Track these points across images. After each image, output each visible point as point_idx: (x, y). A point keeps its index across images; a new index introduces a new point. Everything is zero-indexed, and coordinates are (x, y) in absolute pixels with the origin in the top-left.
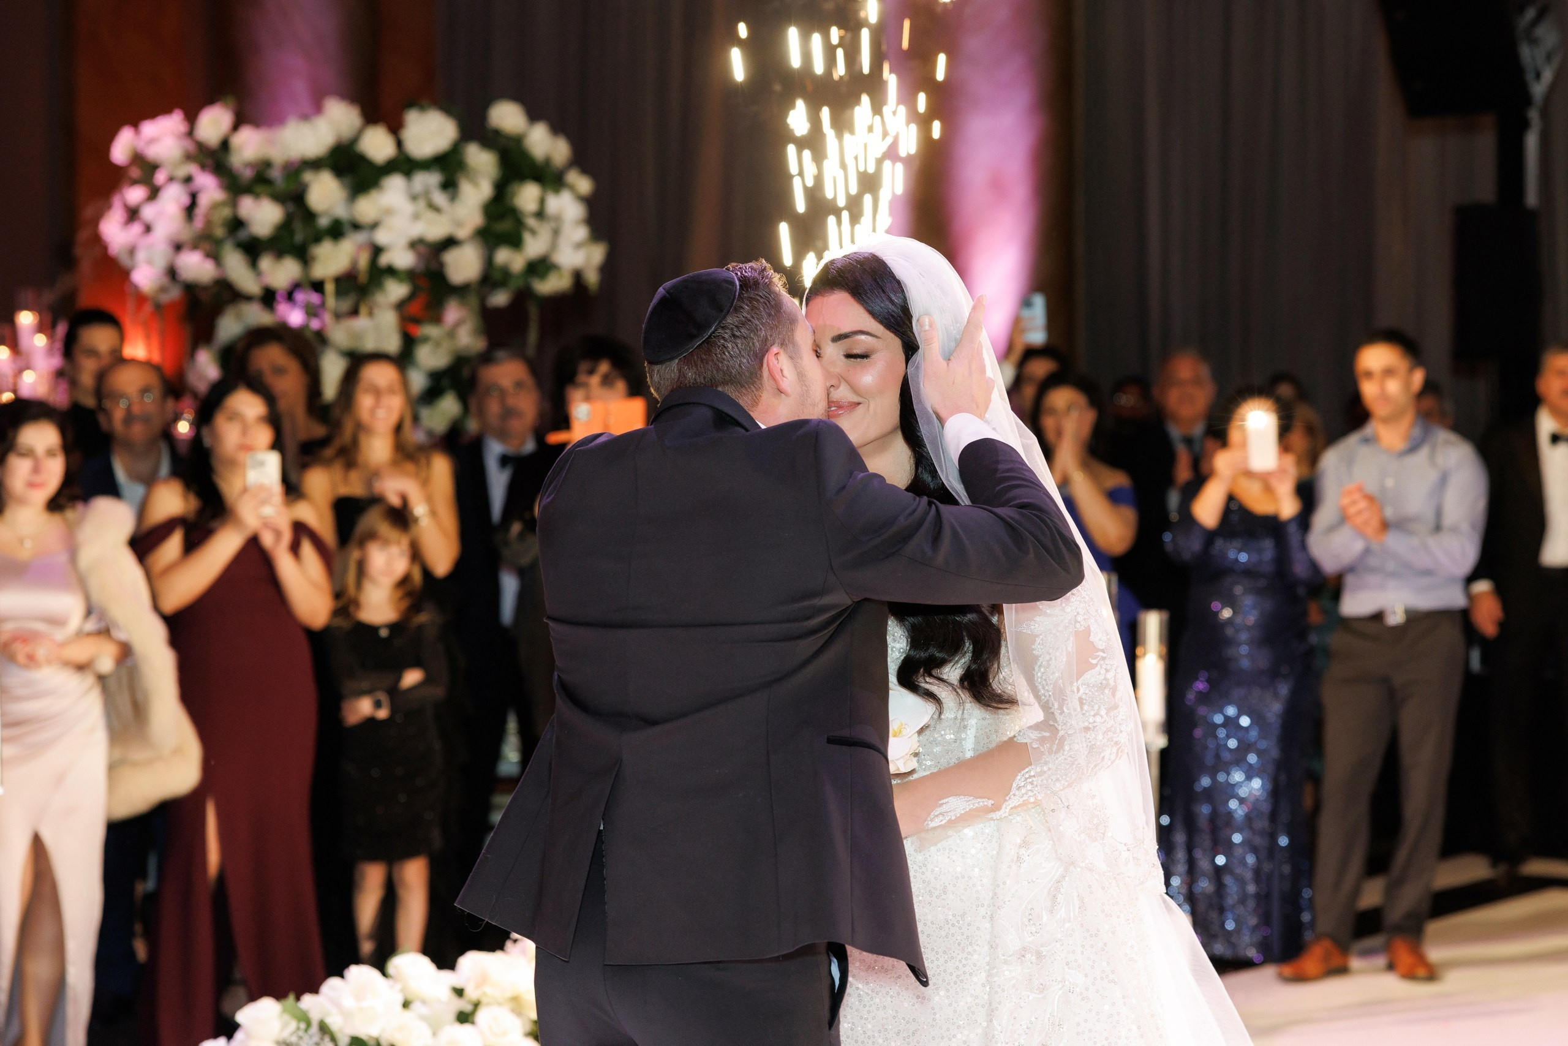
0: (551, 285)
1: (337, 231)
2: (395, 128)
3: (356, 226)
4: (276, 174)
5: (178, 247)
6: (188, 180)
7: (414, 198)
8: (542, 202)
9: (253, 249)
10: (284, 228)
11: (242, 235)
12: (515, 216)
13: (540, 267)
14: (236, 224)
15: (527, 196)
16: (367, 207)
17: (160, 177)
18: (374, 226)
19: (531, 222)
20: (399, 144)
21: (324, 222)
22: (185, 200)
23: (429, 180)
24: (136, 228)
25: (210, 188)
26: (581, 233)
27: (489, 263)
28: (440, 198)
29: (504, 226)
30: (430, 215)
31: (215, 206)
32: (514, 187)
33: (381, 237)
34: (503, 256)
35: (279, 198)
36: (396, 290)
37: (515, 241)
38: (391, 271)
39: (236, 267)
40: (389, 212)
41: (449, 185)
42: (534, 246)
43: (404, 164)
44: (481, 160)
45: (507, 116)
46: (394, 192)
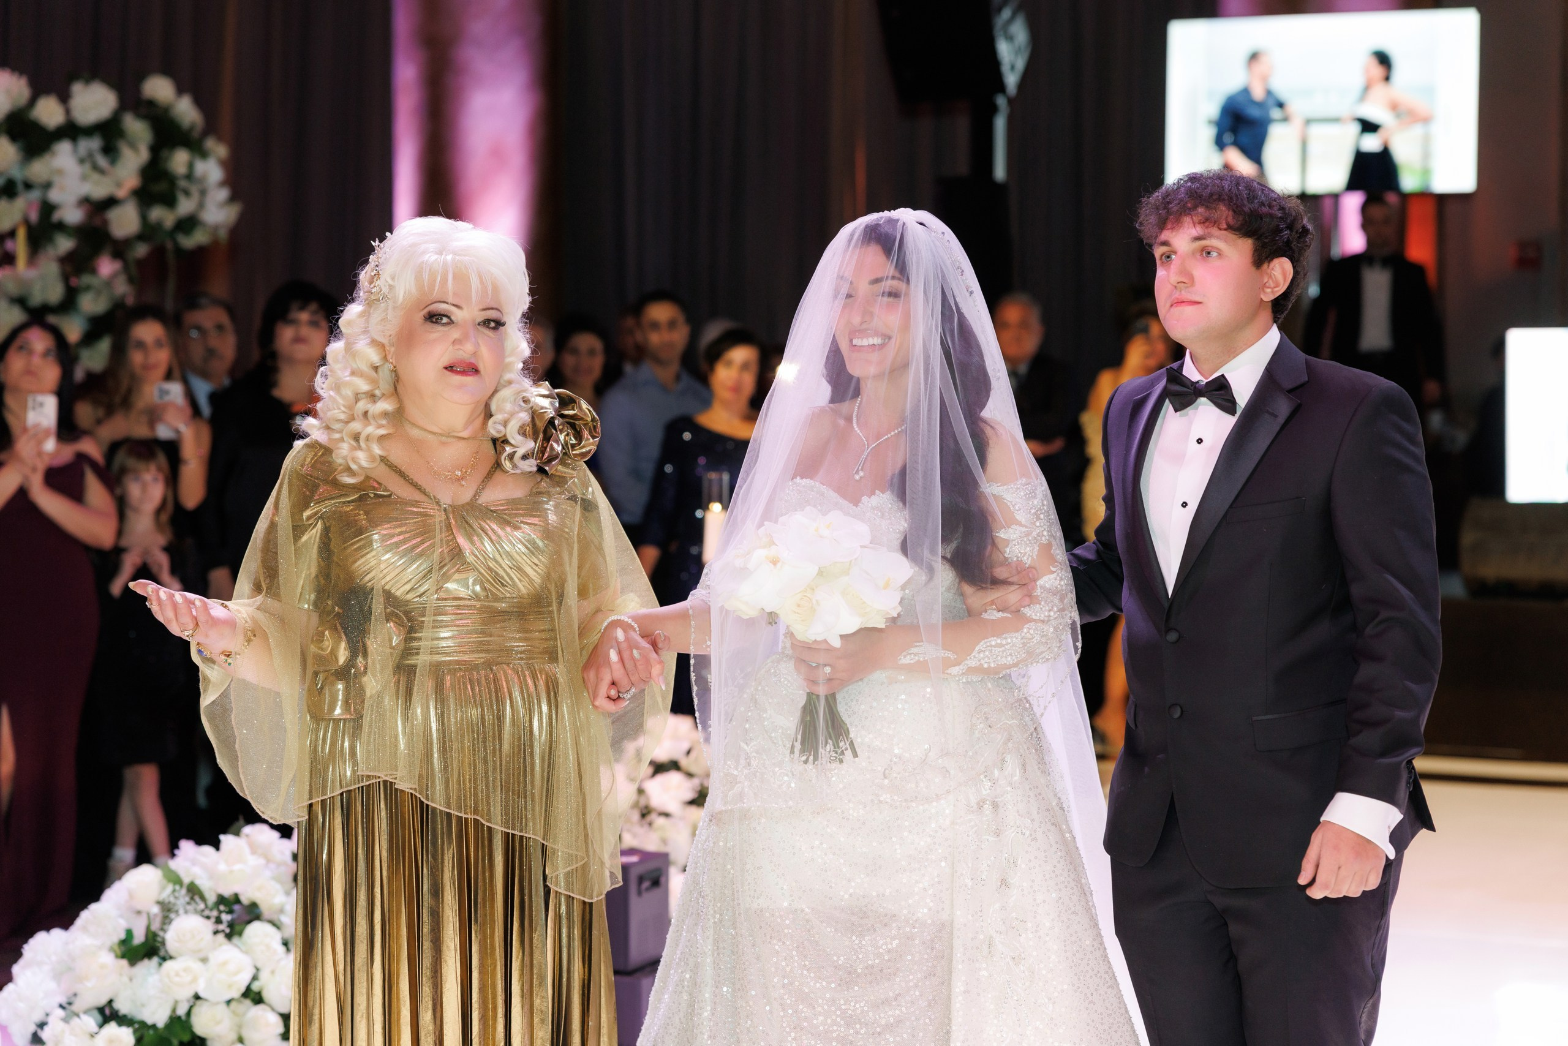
0: (198, 238)
1: (11, 190)
2: (64, 98)
3: (28, 186)
7: (82, 161)
8: (191, 166)
12: (170, 179)
13: (189, 224)
15: (179, 160)
16: (38, 169)
18: (48, 186)
19: (182, 183)
20: (68, 112)
23: (93, 144)
26: (223, 194)
27: (144, 218)
28: (102, 161)
29: (161, 187)
30: (96, 176)
32: (164, 153)
33: (54, 196)
34: (157, 213)
36: (65, 244)
37: (169, 201)
38: (61, 227)
40: (60, 172)
41: (110, 151)
43: (71, 131)
44: (137, 128)
45: (159, 88)
46: (63, 156)
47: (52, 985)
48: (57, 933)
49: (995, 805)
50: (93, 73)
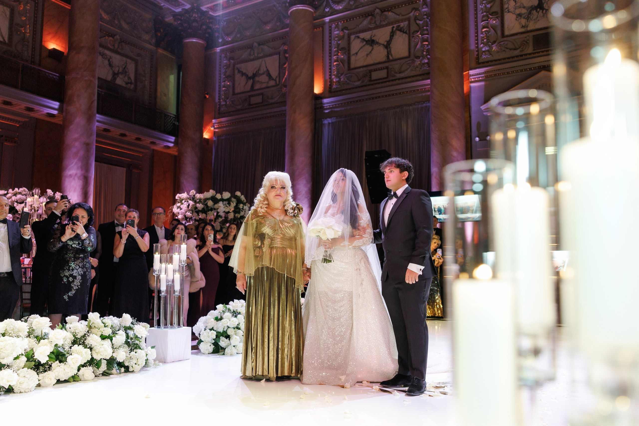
1: (211, 210)
2: (221, 194)
3: (215, 209)
4: (202, 201)
5: (186, 212)
6: (188, 202)
7: (224, 205)
8: (243, 207)
9: (198, 212)
10: (203, 209)
11: (197, 210)
12: (239, 209)
14: (196, 208)
15: (241, 206)
16: (216, 206)
17: (183, 201)
20: (222, 196)
21: (210, 208)
22: (188, 205)
23: (227, 202)
24: (179, 209)
25: (191, 203)
27: (234, 216)
29: (238, 210)
30: (226, 208)
31: (193, 205)
32: (239, 204)
33: (219, 210)
34: (236, 215)
35: (203, 204)
36: (221, 220)
37: (239, 213)
38: (220, 216)
40: (220, 207)
41: (229, 204)
42: (242, 214)
43: (222, 200)
44: (234, 200)
45: (238, 193)
46: (221, 204)
47: (203, 325)
48: (204, 317)
49: (359, 270)
50: (226, 191)
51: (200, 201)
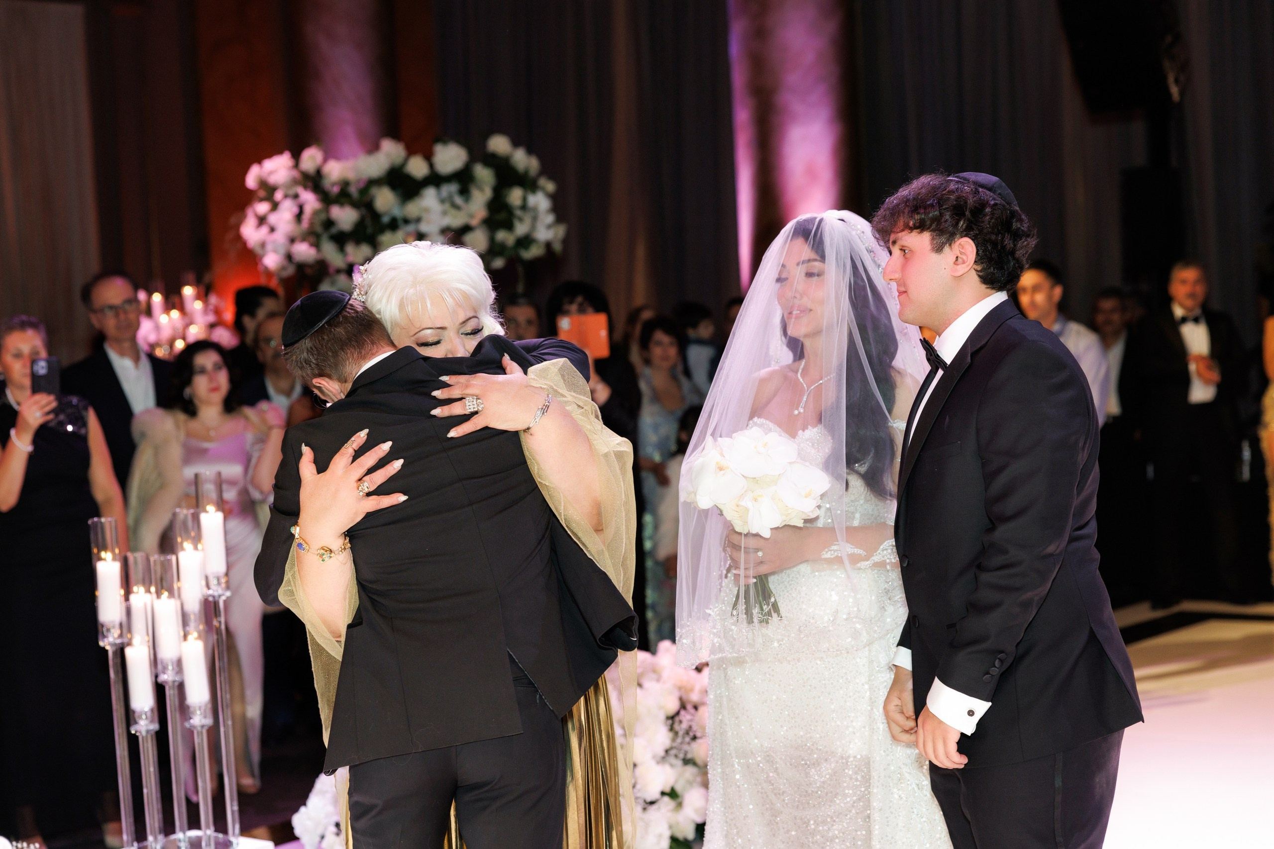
0: (533, 252)
1: (394, 225)
2: (428, 157)
3: (406, 221)
4: (353, 190)
5: (292, 240)
6: (296, 196)
7: (442, 201)
8: (525, 199)
9: (340, 240)
10: (360, 226)
11: (334, 230)
12: (508, 210)
13: (526, 241)
14: (329, 223)
15: (515, 196)
16: (412, 209)
17: (278, 196)
18: (418, 220)
19: (518, 213)
20: (431, 166)
21: (386, 220)
22: (295, 210)
23: (451, 188)
24: (264, 230)
25: (310, 200)
26: (550, 218)
27: (492, 240)
28: (458, 200)
29: (502, 216)
30: (454, 212)
31: (316, 213)
32: (506, 190)
33: (423, 227)
34: (502, 235)
35: (355, 205)
37: (508, 226)
39: (330, 251)
40: (427, 210)
41: (464, 192)
42: (521, 229)
43: (435, 179)
44: (484, 174)
45: (499, 144)
46: (430, 198)
50: (443, 138)
51: (343, 196)
